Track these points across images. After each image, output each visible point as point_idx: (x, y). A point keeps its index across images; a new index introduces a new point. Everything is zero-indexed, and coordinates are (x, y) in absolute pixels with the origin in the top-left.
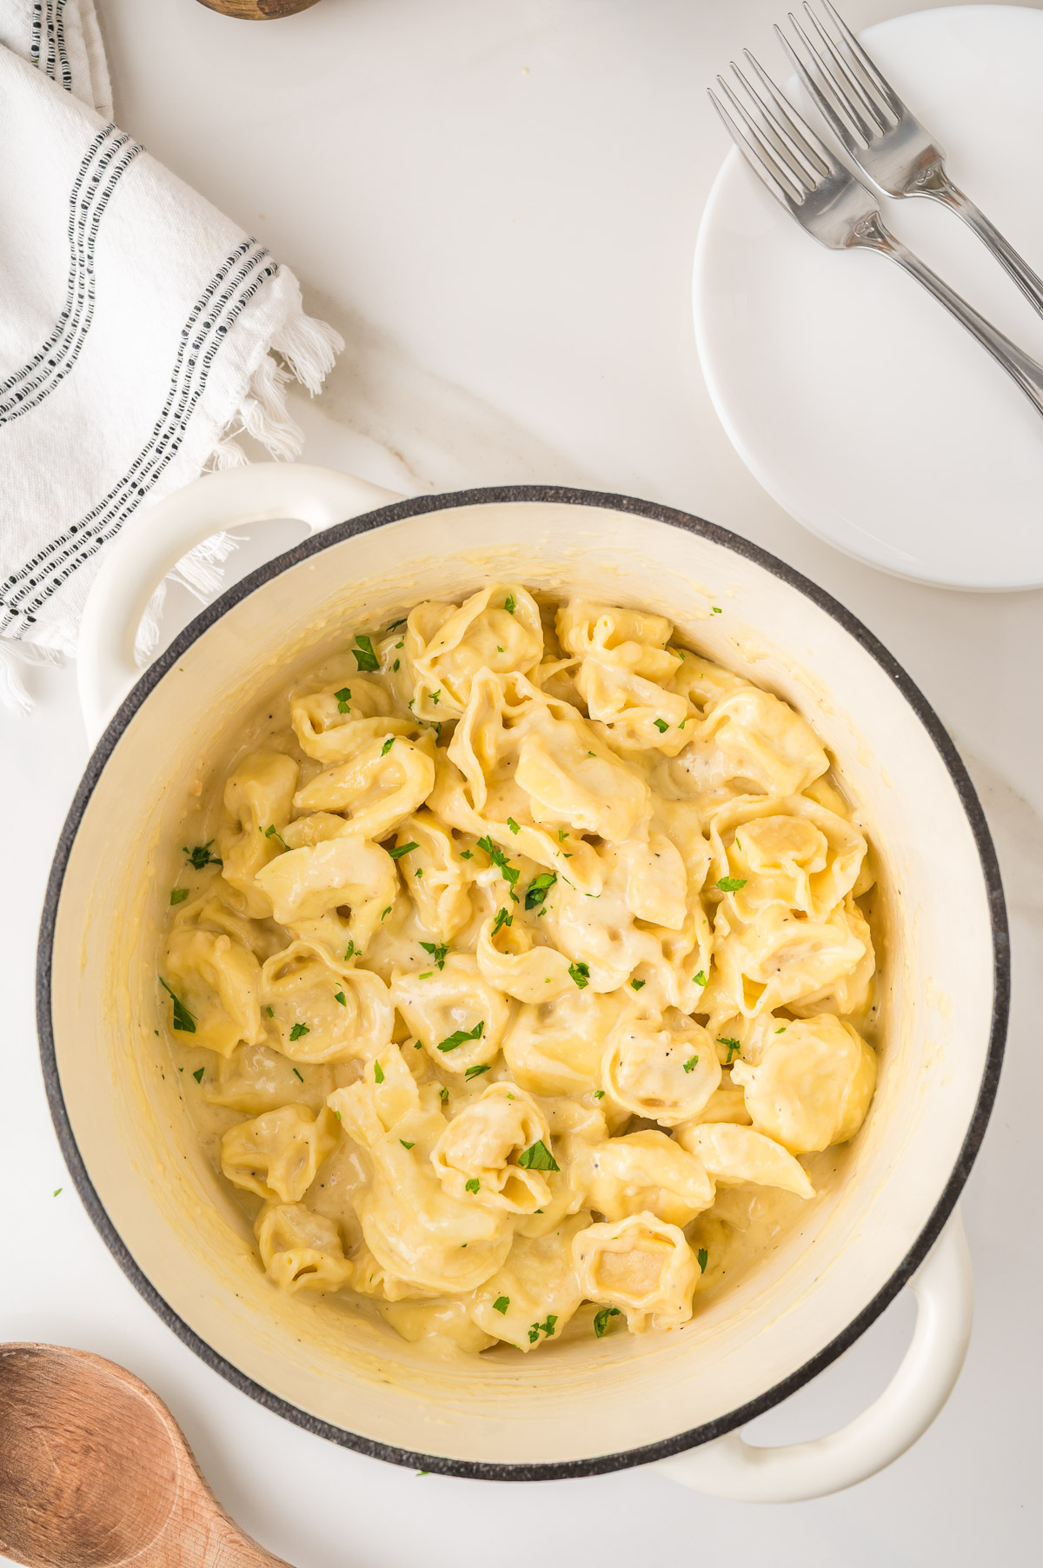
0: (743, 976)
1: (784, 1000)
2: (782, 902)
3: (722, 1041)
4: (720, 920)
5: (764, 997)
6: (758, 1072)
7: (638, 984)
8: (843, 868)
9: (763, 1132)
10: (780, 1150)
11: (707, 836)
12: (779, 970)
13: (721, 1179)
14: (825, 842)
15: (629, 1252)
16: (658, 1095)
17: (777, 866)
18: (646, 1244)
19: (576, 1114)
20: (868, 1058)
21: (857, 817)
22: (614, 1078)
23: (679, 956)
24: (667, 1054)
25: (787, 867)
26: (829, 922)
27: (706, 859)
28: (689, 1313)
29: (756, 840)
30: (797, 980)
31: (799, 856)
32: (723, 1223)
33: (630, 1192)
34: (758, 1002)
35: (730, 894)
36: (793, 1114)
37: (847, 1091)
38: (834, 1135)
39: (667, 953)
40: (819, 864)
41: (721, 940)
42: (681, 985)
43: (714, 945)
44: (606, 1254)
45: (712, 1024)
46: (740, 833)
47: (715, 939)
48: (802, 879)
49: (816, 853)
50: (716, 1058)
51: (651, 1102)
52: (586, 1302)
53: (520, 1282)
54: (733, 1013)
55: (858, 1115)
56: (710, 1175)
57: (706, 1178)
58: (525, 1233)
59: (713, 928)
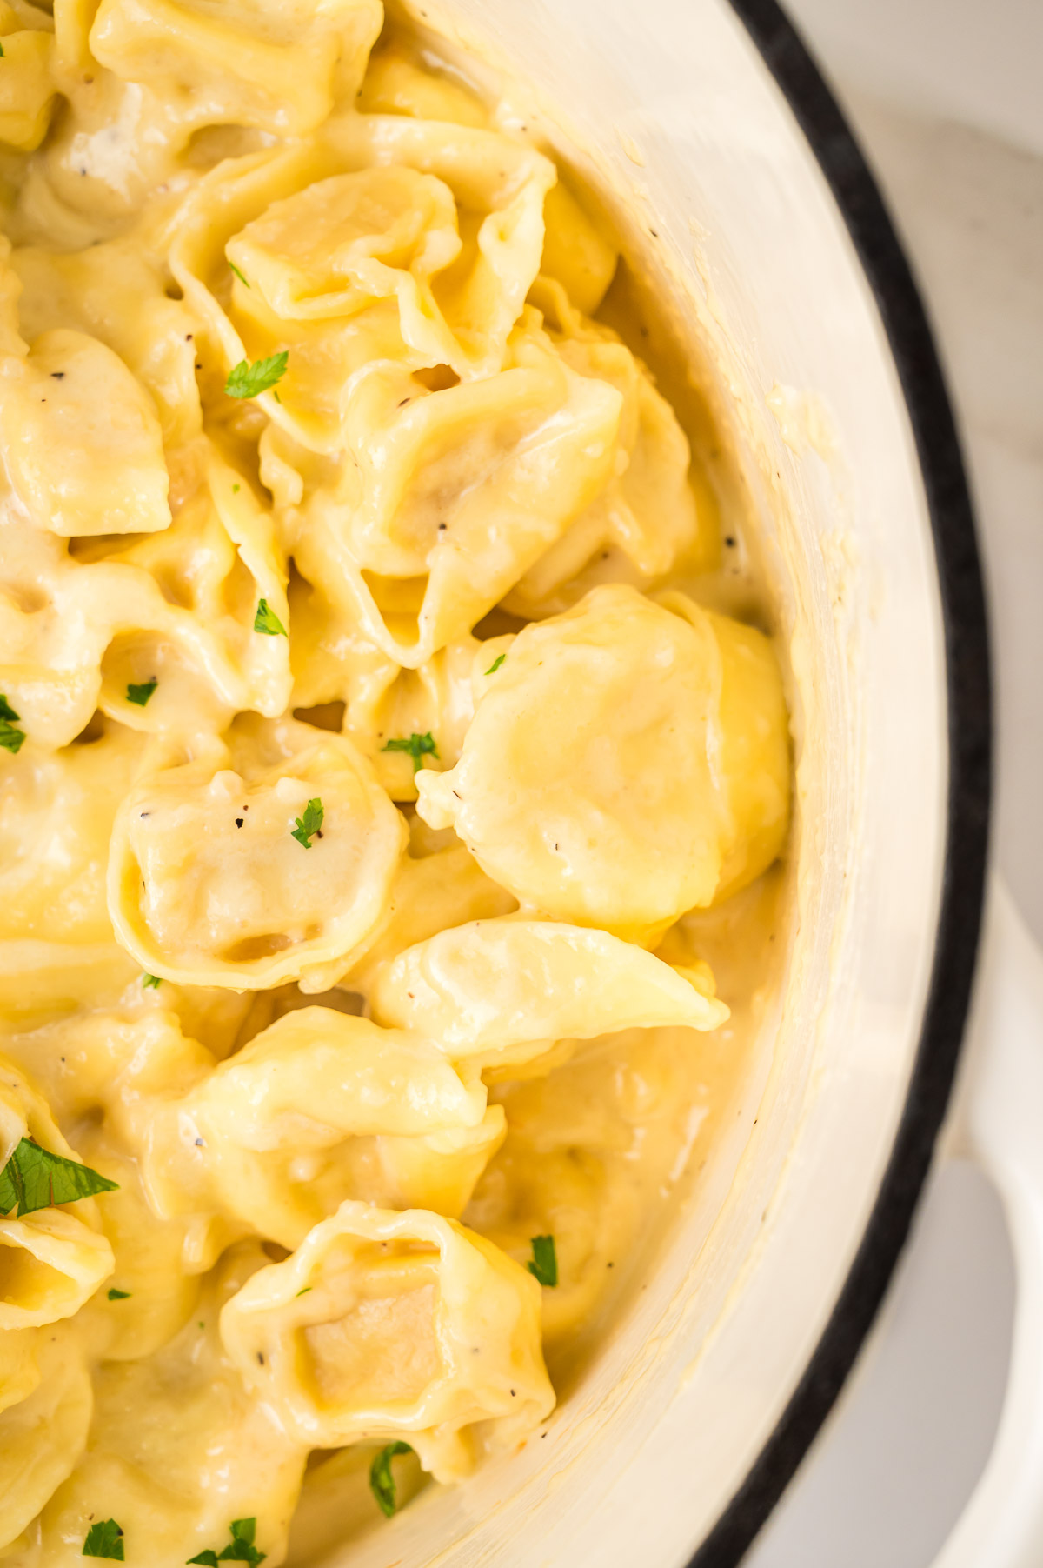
0: (367, 575)
1: (488, 595)
2: (383, 364)
3: (392, 746)
4: (273, 470)
5: (431, 605)
6: (460, 776)
7: (141, 693)
8: (502, 236)
9: (545, 916)
10: (596, 941)
11: (175, 293)
12: (443, 527)
13: (494, 1062)
14: (444, 196)
15: (353, 1311)
16: (258, 926)
17: (337, 285)
18: (377, 1276)
19: (110, 1044)
20: (745, 651)
21: (509, 116)
22: (139, 926)
23: (206, 588)
24: (239, 823)
25: (360, 276)
26: (511, 364)
27: (179, 340)
28: (547, 1395)
29: (273, 249)
30: (492, 533)
31: (383, 243)
32: (574, 1155)
33: (303, 1170)
34: (421, 621)
35: (264, 400)
36: (591, 843)
37: (714, 742)
38: (726, 858)
39: (176, 592)
40: (443, 246)
41: (290, 517)
42: (235, 654)
43: (278, 538)
44: (310, 1331)
45: (355, 718)
46: (239, 252)
47: (278, 519)
48: (407, 291)
49: (427, 225)
50: (375, 787)
51: (254, 948)
52: (318, 1458)
53: (139, 1471)
54: (387, 674)
55: (769, 791)
56: (458, 1065)
57: (450, 1074)
58: (121, 1354)
59: (266, 496)
